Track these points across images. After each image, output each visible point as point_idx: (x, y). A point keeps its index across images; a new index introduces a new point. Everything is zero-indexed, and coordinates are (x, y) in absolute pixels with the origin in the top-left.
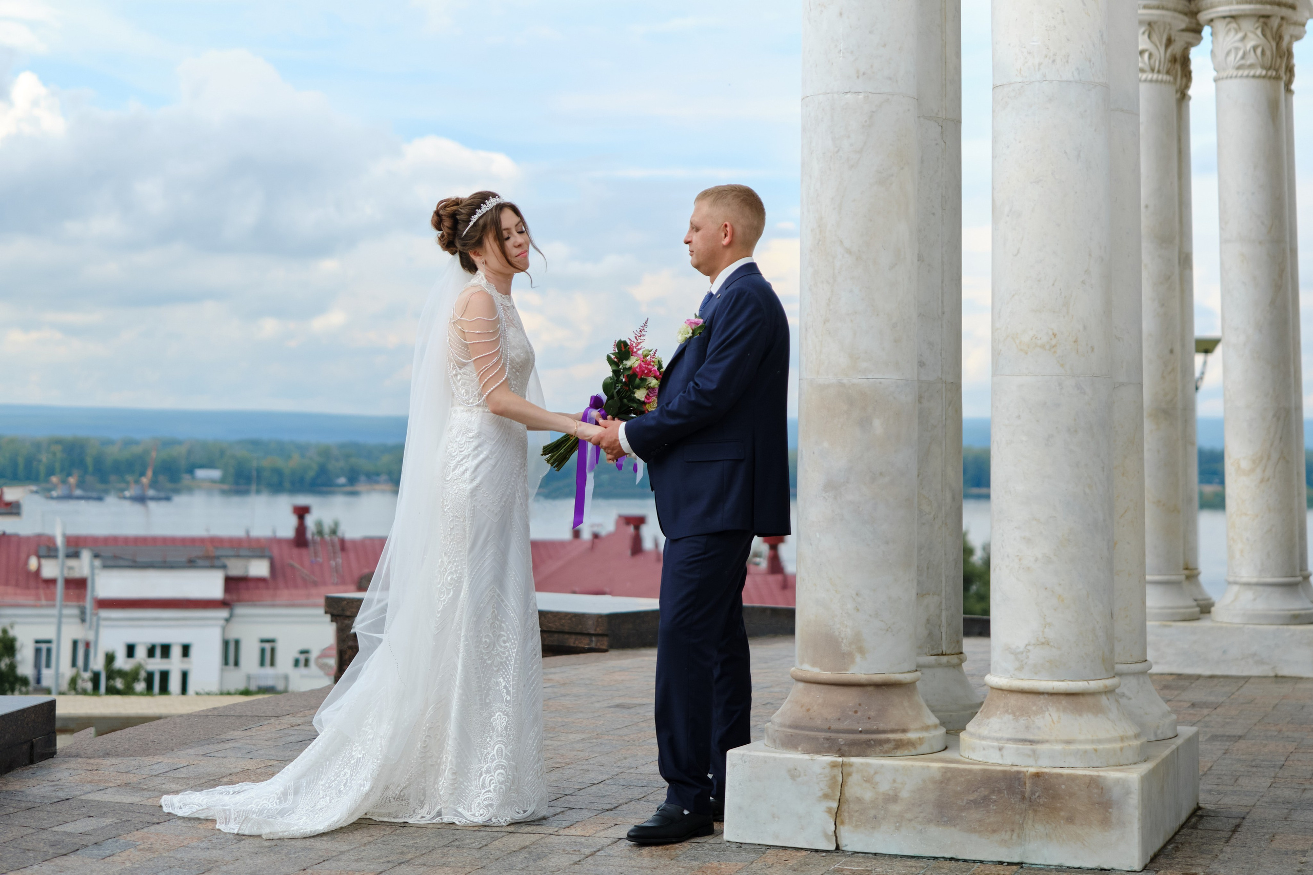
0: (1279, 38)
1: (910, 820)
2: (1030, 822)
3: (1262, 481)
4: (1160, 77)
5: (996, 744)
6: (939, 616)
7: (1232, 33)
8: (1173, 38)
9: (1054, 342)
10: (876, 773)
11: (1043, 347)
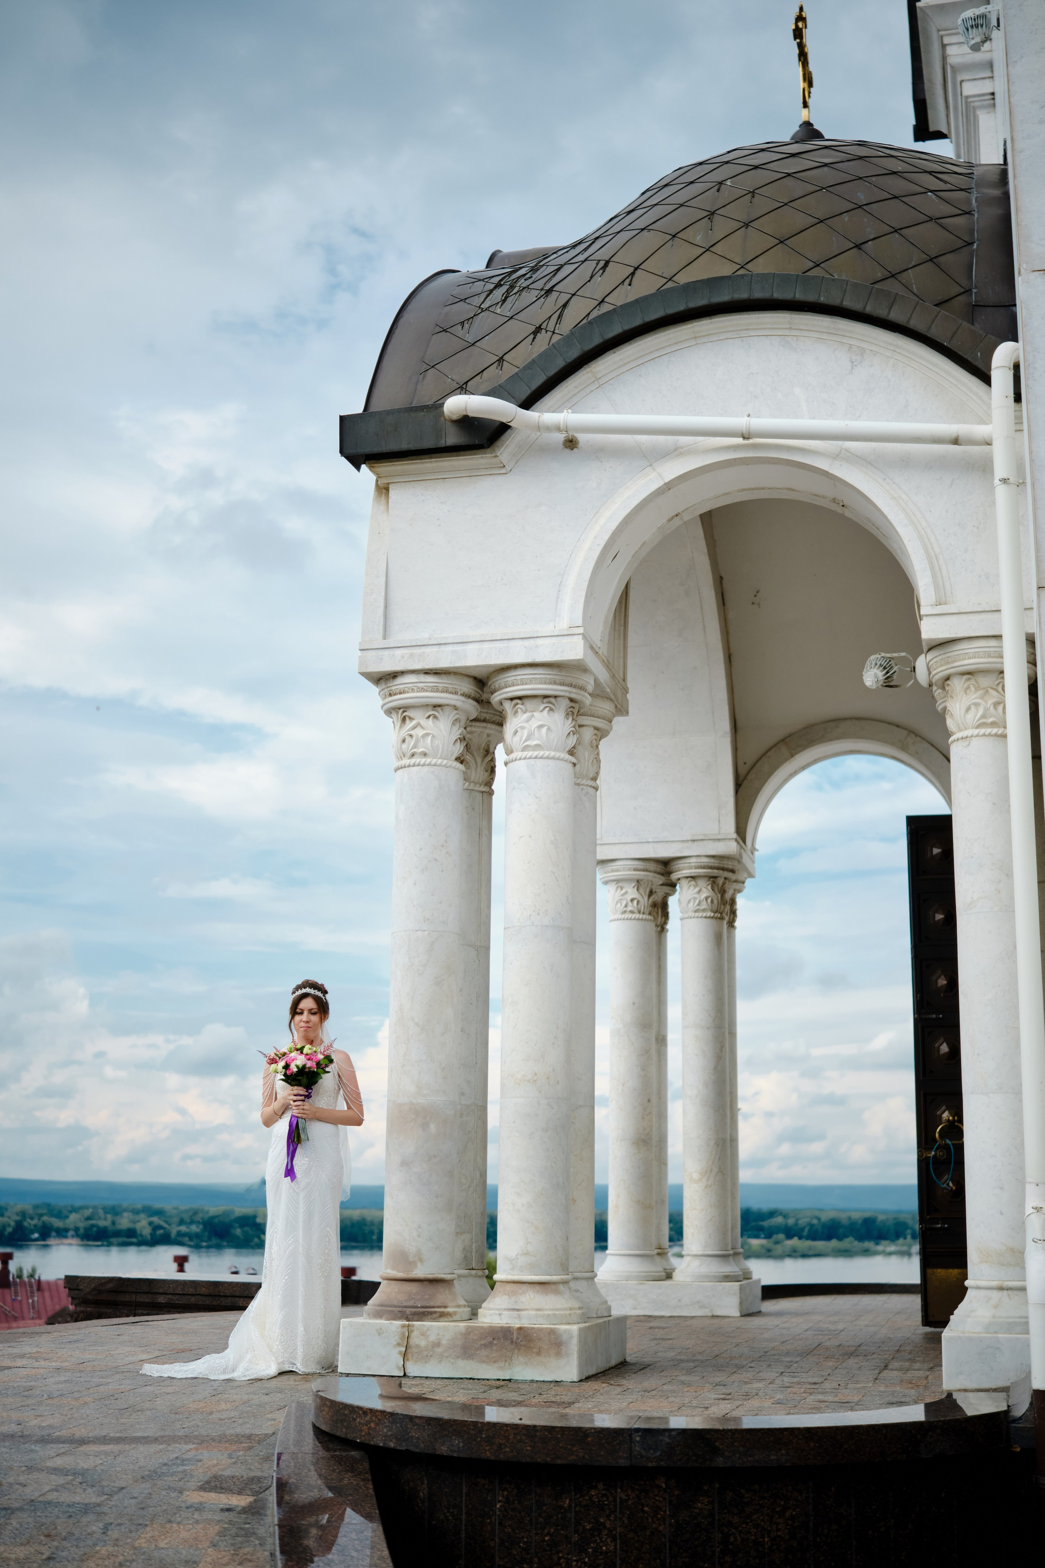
0: (723, 892)
1: (447, 1357)
2: (516, 1356)
3: (706, 1187)
4: (644, 916)
5: (497, 1312)
6: (471, 1246)
7: (692, 888)
8: (654, 891)
9: (535, 1078)
10: (428, 1330)
11: (529, 1081)
